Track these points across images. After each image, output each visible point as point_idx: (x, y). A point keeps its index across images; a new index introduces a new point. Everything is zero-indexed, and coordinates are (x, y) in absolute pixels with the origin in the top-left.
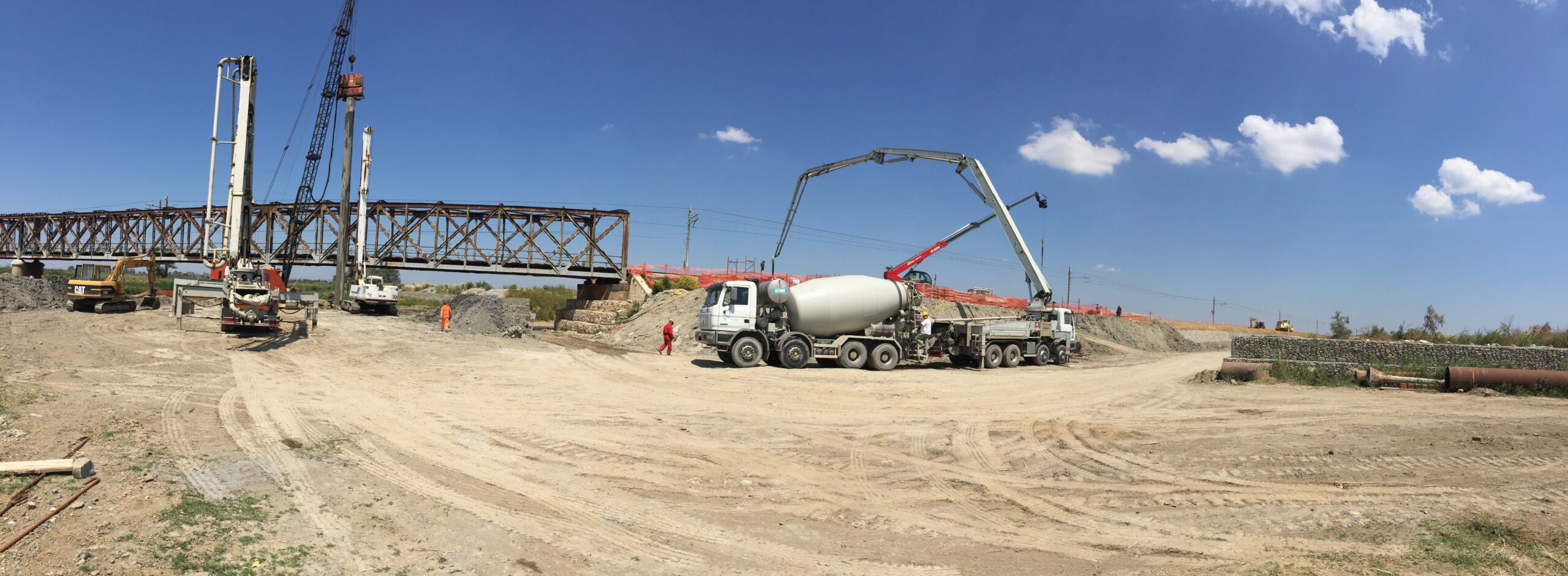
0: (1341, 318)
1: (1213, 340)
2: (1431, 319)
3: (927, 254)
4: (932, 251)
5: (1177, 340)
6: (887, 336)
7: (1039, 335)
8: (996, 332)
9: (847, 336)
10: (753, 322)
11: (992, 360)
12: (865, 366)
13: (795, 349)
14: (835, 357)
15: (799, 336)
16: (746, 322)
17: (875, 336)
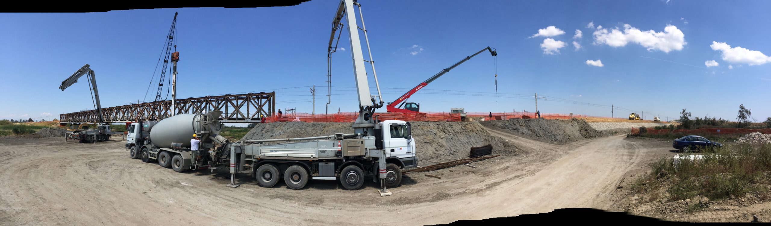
0: (686, 113)
1: (610, 128)
2: (743, 112)
3: (413, 91)
4: (417, 89)
5: (586, 130)
6: (179, 150)
7: (341, 156)
8: (267, 152)
9: (161, 149)
10: (134, 139)
11: (265, 179)
12: (169, 166)
13: (145, 153)
14: (155, 159)
15: (145, 147)
16: (133, 139)
17: (173, 150)
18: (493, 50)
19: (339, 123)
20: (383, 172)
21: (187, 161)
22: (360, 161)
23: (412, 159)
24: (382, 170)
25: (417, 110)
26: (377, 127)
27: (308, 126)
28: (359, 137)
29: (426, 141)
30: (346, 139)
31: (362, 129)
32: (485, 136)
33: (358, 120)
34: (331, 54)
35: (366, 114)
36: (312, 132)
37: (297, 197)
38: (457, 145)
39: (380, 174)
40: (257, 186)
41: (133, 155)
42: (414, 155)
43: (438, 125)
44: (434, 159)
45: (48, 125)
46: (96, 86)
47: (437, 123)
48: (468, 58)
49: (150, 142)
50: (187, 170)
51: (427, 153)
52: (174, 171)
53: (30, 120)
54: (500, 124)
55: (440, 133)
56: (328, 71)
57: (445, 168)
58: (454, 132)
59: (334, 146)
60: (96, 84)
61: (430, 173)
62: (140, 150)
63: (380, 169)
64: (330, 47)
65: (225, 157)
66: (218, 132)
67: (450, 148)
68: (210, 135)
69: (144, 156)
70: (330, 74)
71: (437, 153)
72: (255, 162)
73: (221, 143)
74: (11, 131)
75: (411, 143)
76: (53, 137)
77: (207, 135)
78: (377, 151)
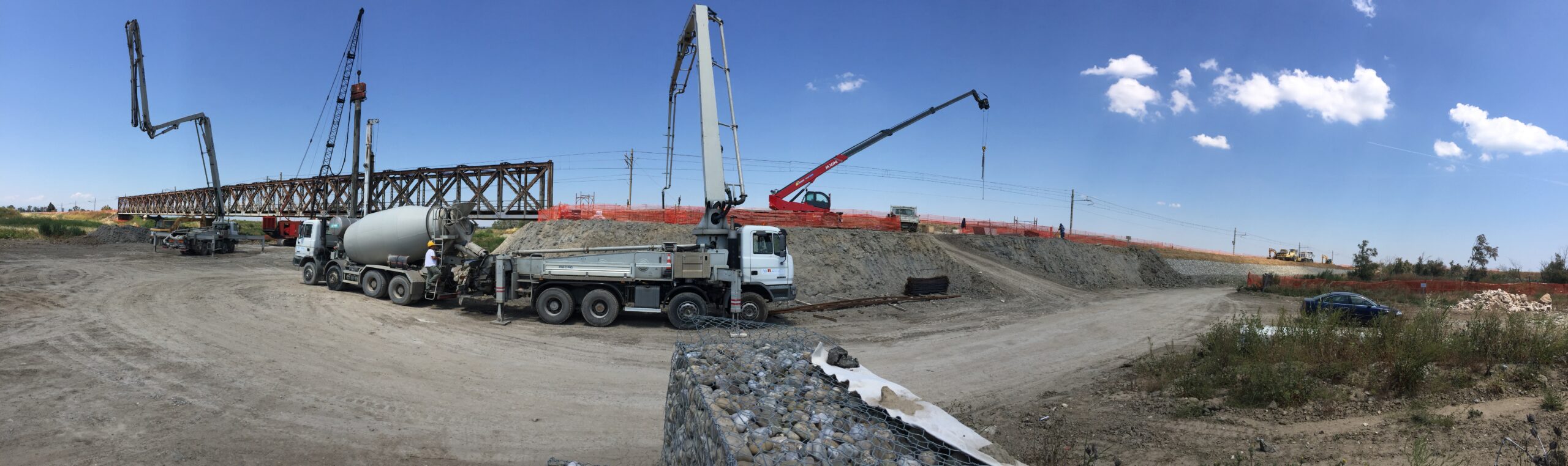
0: (1368, 249)
2: (1482, 250)
3: (820, 170)
4: (827, 167)
5: (1155, 272)
6: (404, 268)
7: (671, 276)
8: (555, 269)
9: (367, 266)
10: (312, 250)
11: (550, 310)
12: (384, 296)
13: (334, 273)
14: (356, 283)
15: (335, 263)
16: (308, 250)
17: (392, 267)
18: (982, 97)
19: (674, 225)
20: (736, 302)
21: (419, 287)
22: (702, 287)
23: (787, 287)
24: (734, 300)
25: (826, 206)
26: (733, 235)
27: (620, 227)
28: (703, 250)
29: (827, 262)
30: (681, 251)
31: (708, 238)
32: (942, 261)
33: (702, 224)
34: (675, 97)
35: (715, 215)
36: (626, 238)
37: (603, 336)
38: (884, 272)
39: (732, 306)
40: (538, 323)
41: (308, 279)
42: (790, 282)
43: (852, 235)
44: (838, 294)
45: (93, 218)
46: (213, 146)
47: (852, 231)
48: (932, 111)
49: (342, 253)
50: (419, 299)
51: (827, 282)
52: (394, 303)
53: (51, 208)
54: (979, 241)
55: (856, 250)
56: (669, 128)
57: (852, 307)
58: (882, 250)
59: (660, 262)
60: (213, 143)
61: (825, 313)
62: (324, 269)
63: (732, 298)
64: (673, 84)
65: (485, 277)
66: (468, 238)
67: (870, 275)
68: (455, 242)
69: (332, 280)
70: (671, 134)
71: (845, 283)
72: (534, 285)
73: (475, 255)
74: (36, 230)
75: (786, 262)
76: (122, 242)
77: (451, 242)
78: (729, 272)
